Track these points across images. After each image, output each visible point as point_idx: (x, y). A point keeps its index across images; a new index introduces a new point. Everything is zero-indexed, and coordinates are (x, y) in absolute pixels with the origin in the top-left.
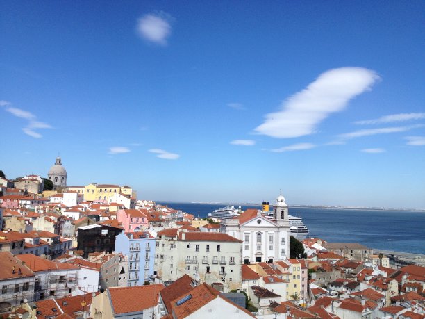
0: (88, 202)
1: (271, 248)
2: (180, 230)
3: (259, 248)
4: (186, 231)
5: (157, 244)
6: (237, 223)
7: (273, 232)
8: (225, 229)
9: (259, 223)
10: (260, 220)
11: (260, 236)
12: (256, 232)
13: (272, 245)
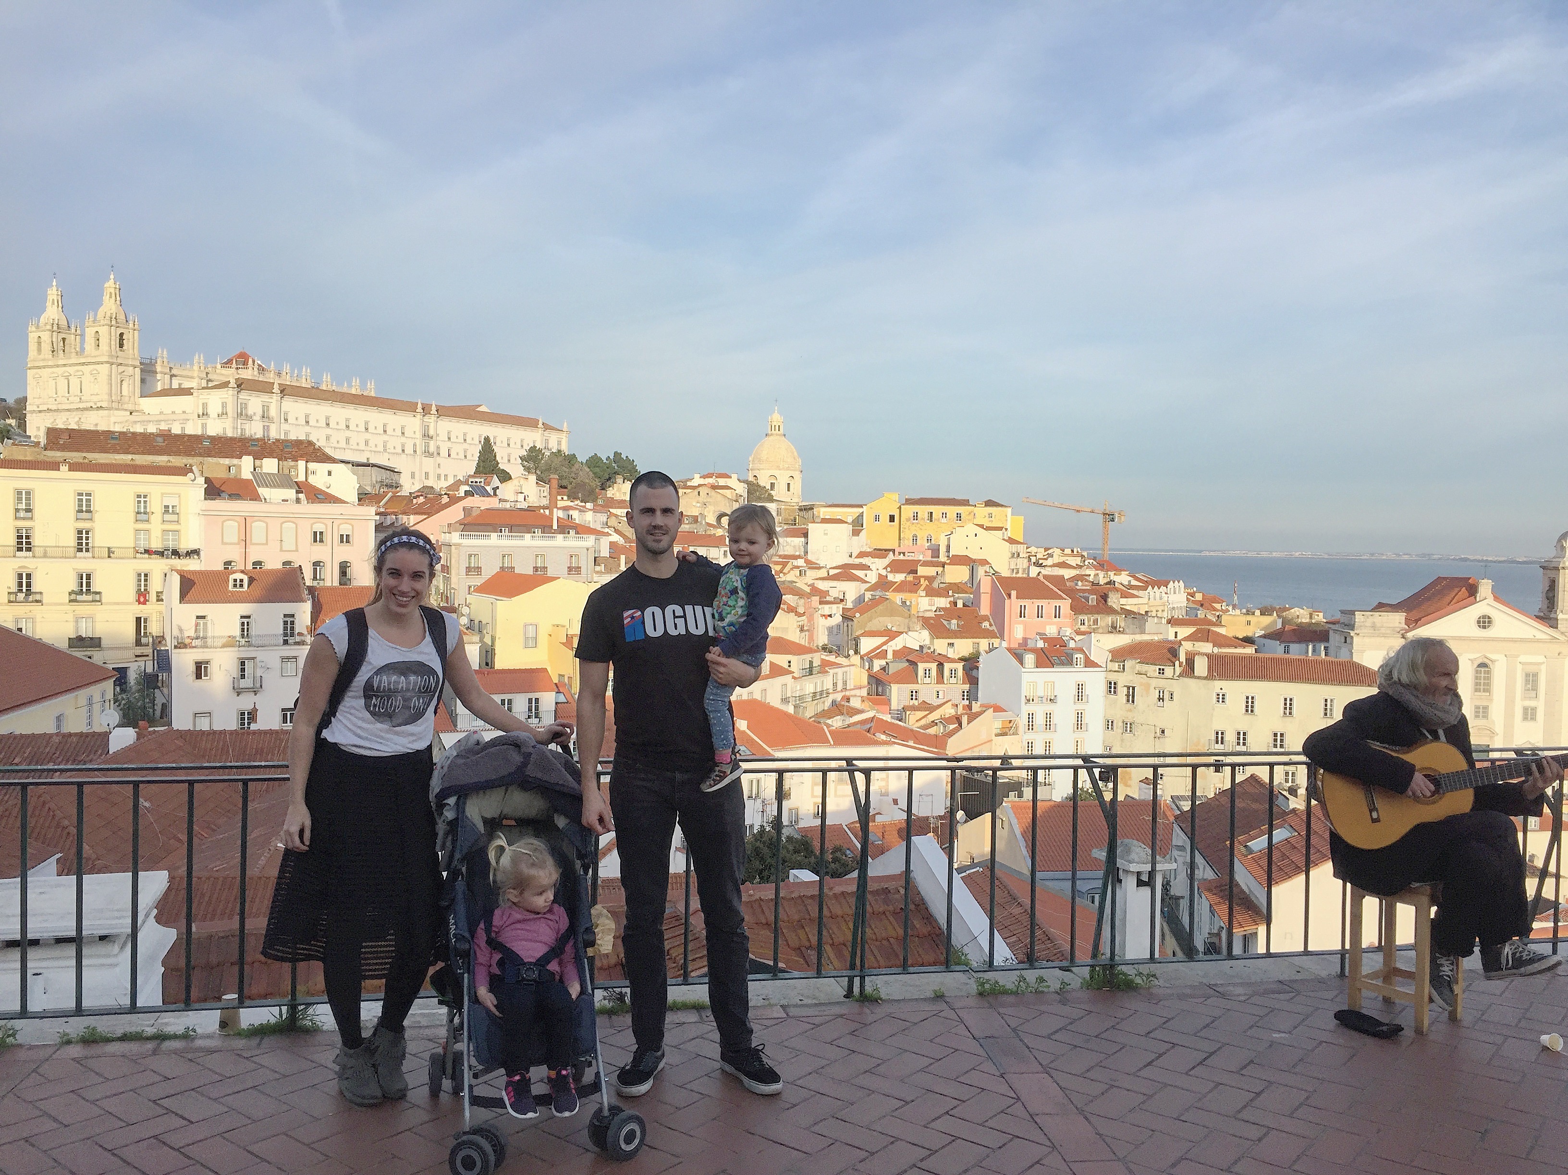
0: (880, 553)
1: (1529, 714)
2: (1187, 647)
3: (1481, 711)
4: (1207, 647)
5: (1112, 687)
6: (1397, 625)
7: (1541, 659)
8: (1352, 644)
9: (1484, 627)
10: (1489, 618)
11: (1489, 672)
12: (1472, 656)
13: (1532, 703)
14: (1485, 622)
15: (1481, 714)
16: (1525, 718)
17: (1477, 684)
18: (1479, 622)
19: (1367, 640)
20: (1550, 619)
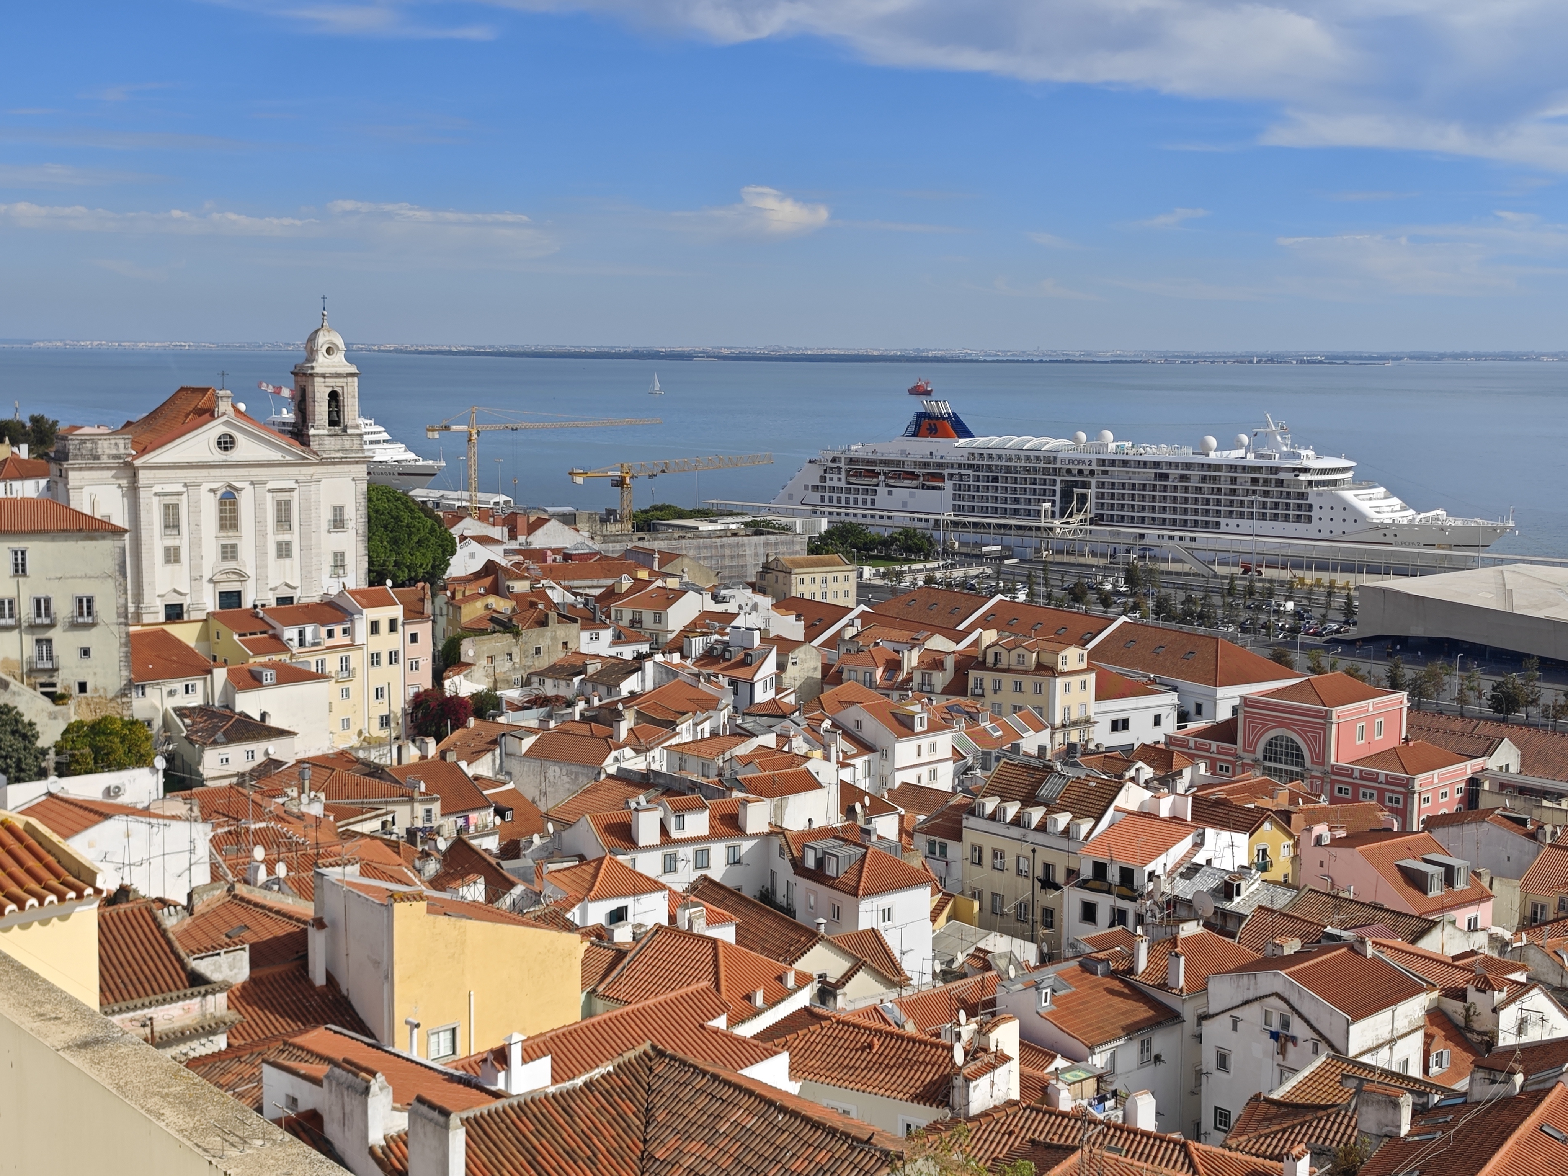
3: (229, 552)
6: (122, 451)
7: (292, 484)
8: (67, 478)
9: (226, 449)
10: (231, 437)
11: (234, 504)
12: (214, 486)
13: (286, 537)
14: (226, 443)
15: (229, 555)
16: (280, 556)
17: (221, 519)
18: (219, 443)
19: (87, 474)
20: (303, 435)
